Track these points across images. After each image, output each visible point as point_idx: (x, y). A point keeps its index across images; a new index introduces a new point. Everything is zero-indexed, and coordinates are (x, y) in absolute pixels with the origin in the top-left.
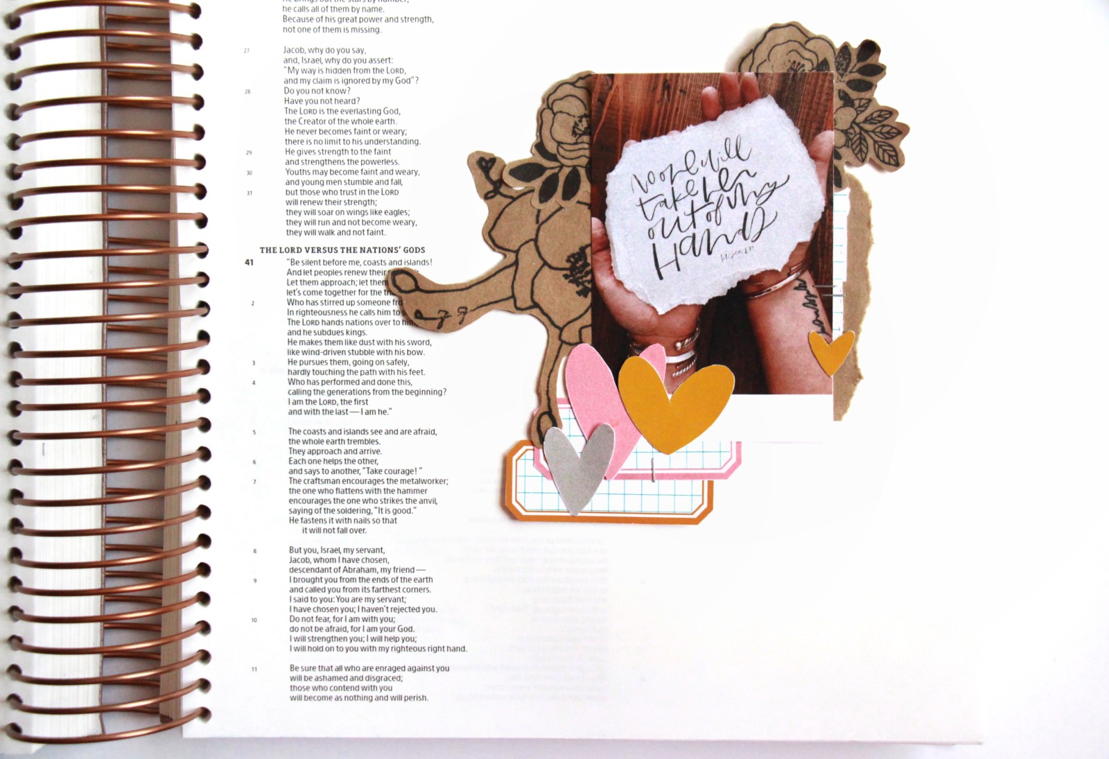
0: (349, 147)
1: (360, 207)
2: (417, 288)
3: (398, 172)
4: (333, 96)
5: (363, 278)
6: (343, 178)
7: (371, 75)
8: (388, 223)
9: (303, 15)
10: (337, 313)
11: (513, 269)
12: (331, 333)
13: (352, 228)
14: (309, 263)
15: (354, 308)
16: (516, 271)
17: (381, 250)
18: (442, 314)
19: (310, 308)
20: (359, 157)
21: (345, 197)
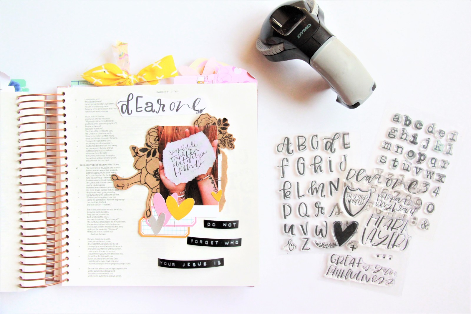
0: (101, 140)
1: (103, 154)
2: (117, 179)
3: (112, 146)
4: (97, 127)
5: (104, 172)
6: (99, 147)
7: (106, 122)
8: (110, 158)
9: (90, 108)
10: (98, 180)
11: (140, 174)
12: (97, 185)
13: (101, 159)
14: (91, 168)
15: (102, 179)
16: (141, 175)
17: (108, 165)
18: (123, 185)
19: (92, 179)
20: (103, 142)
21: (100, 152)
